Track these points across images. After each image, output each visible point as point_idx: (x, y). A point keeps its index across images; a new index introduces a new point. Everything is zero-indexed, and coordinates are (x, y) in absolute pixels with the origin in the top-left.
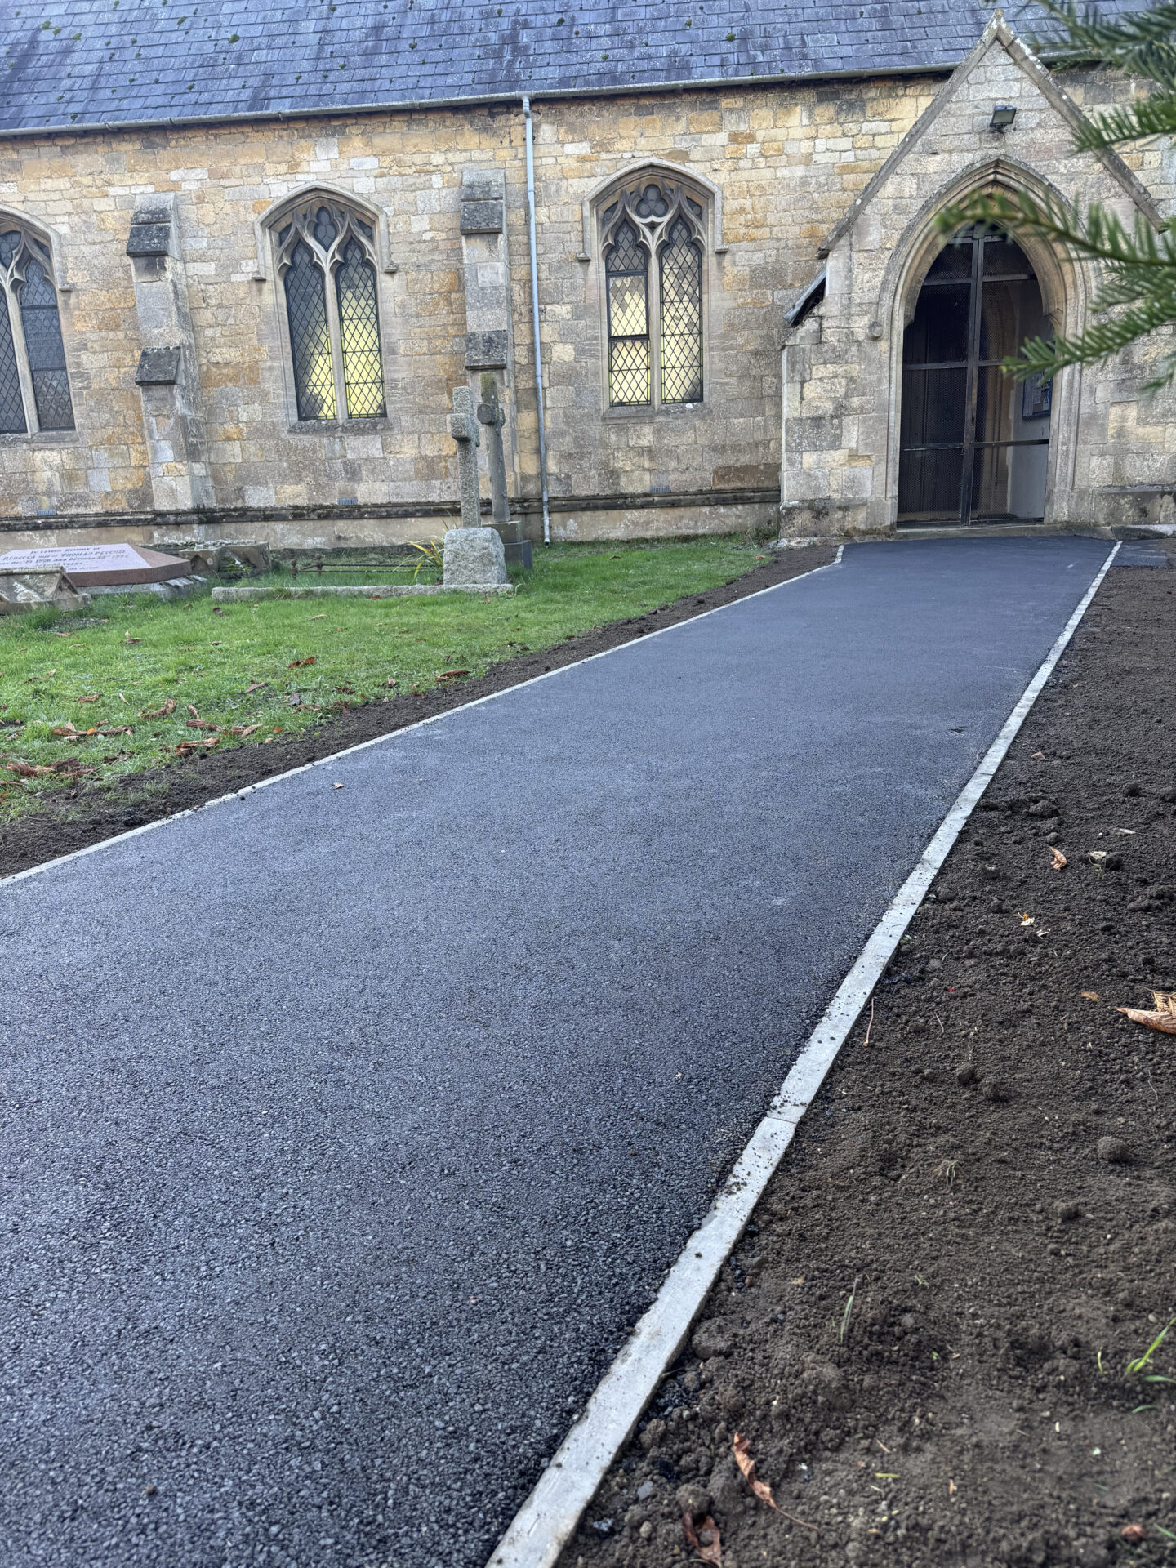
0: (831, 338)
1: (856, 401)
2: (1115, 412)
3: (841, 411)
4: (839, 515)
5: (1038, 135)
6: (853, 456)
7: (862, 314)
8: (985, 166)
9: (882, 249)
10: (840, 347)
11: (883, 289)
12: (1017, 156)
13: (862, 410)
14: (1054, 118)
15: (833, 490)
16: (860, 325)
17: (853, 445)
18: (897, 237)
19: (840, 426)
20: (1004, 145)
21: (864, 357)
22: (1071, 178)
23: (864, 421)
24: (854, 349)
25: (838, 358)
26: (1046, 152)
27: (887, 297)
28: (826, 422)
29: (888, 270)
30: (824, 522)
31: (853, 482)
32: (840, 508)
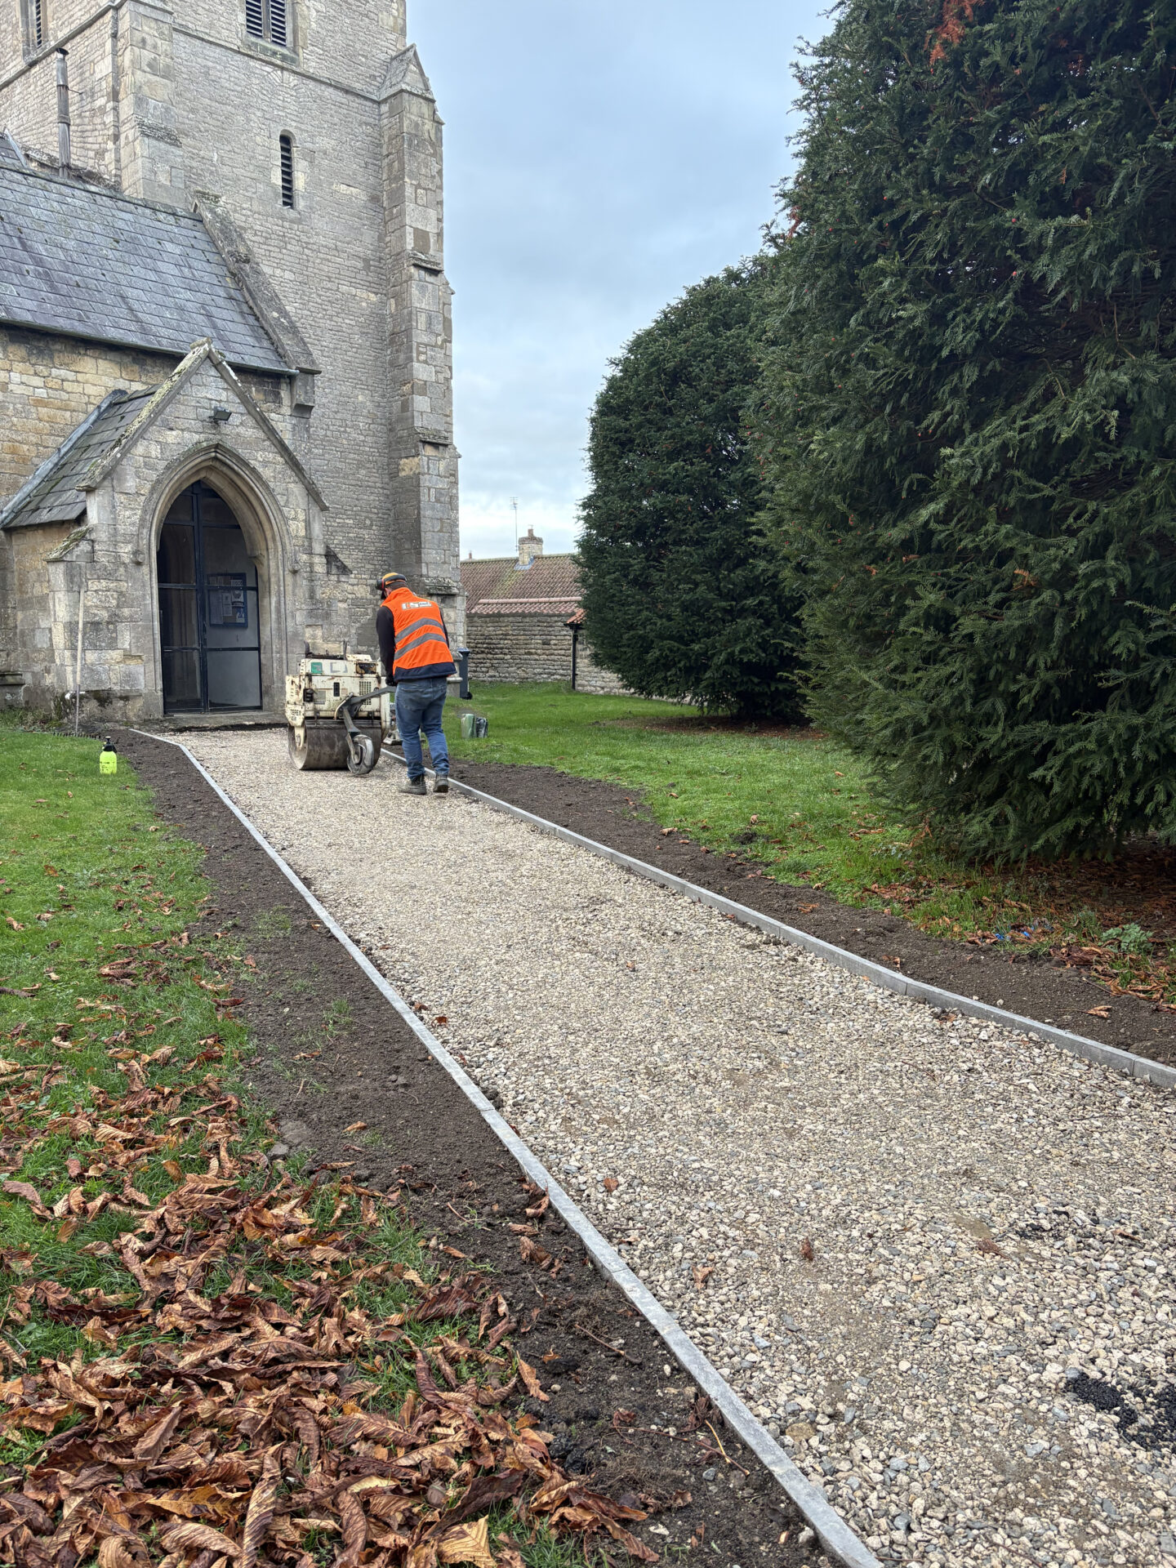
0: (103, 559)
1: (126, 612)
2: (308, 632)
3: (114, 619)
4: (121, 703)
5: (241, 430)
6: (128, 656)
7: (127, 542)
8: (209, 447)
9: (138, 494)
10: (110, 567)
11: (142, 526)
12: (229, 443)
13: (131, 619)
14: (250, 422)
15: (113, 682)
16: (125, 551)
17: (127, 646)
18: (148, 486)
19: (115, 631)
20: (220, 433)
21: (129, 577)
22: (265, 463)
23: (134, 628)
24: (122, 570)
25: (109, 576)
26: (248, 444)
27: (145, 531)
28: (104, 626)
29: (145, 511)
30: (109, 710)
31: (129, 677)
32: (121, 698)
